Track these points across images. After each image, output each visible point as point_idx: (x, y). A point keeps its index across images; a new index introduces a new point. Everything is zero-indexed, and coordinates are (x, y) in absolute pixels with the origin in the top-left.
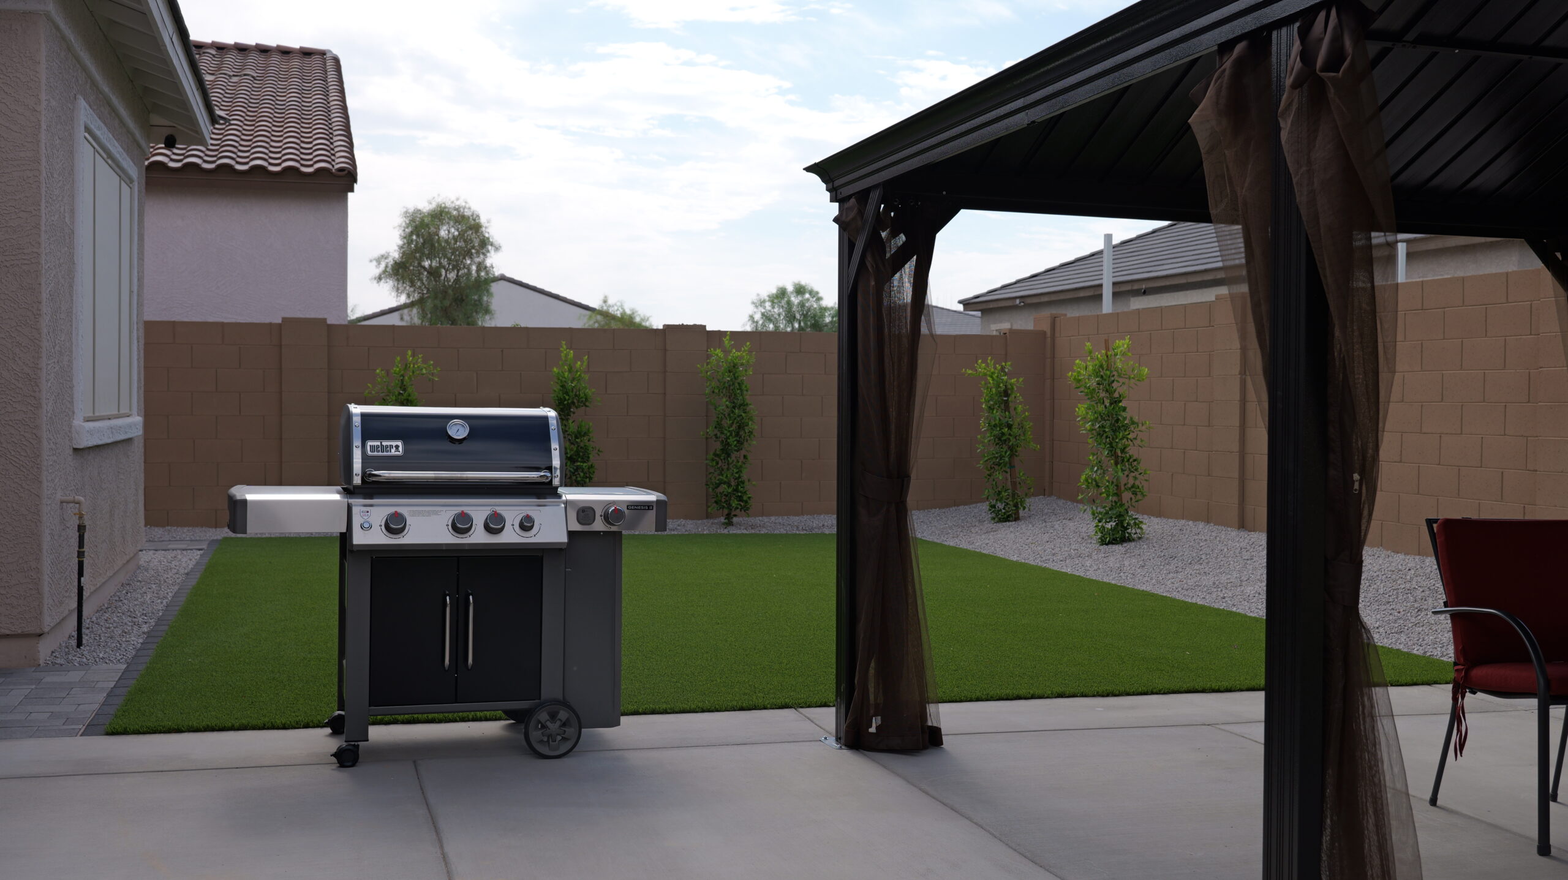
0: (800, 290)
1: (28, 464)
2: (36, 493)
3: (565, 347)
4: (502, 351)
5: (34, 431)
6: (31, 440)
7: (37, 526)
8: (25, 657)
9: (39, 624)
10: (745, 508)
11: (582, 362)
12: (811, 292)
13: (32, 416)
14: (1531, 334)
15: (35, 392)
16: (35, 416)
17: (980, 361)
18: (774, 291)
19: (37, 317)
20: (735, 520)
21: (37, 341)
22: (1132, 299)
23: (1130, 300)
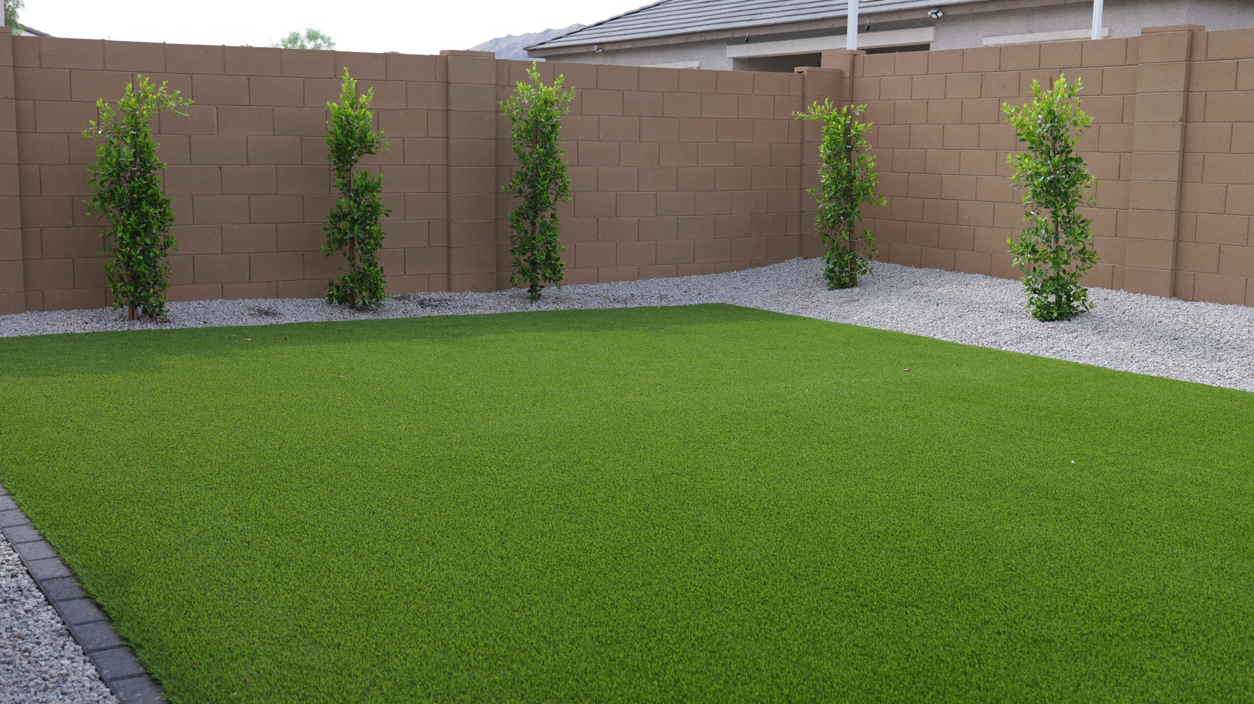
0: (313, 36)
3: (347, 74)
4: (249, 79)
10: (556, 277)
11: (368, 95)
17: (816, 103)
20: (543, 292)
22: (729, 47)
23: (726, 48)
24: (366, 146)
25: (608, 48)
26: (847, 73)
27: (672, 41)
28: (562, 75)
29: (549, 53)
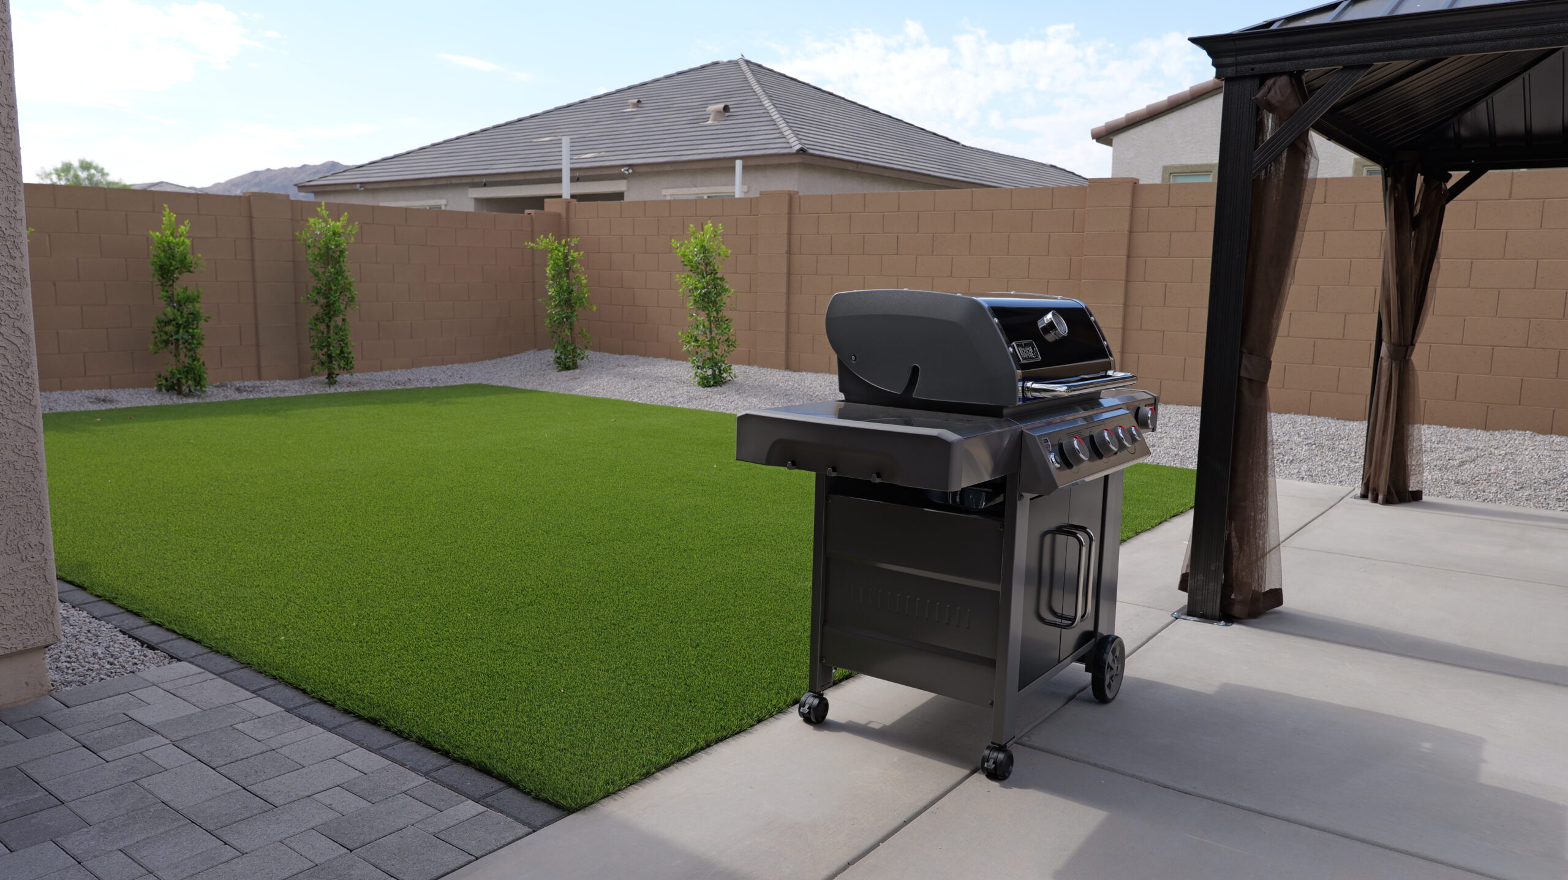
0: (86, 166)
1: (10, 378)
2: (28, 424)
3: (168, 210)
5: (18, 324)
6: (12, 339)
7: (35, 478)
8: (27, 684)
9: (51, 629)
10: (348, 367)
11: (185, 226)
12: (96, 168)
13: (12, 299)
14: (1073, 232)
15: (14, 258)
16: (17, 299)
17: (542, 236)
18: (59, 166)
19: (9, 131)
20: (339, 379)
21: (9, 172)
22: (470, 190)
24: (185, 266)
25: (369, 187)
26: (564, 215)
27: (423, 183)
28: (346, 214)
29: (316, 189)
